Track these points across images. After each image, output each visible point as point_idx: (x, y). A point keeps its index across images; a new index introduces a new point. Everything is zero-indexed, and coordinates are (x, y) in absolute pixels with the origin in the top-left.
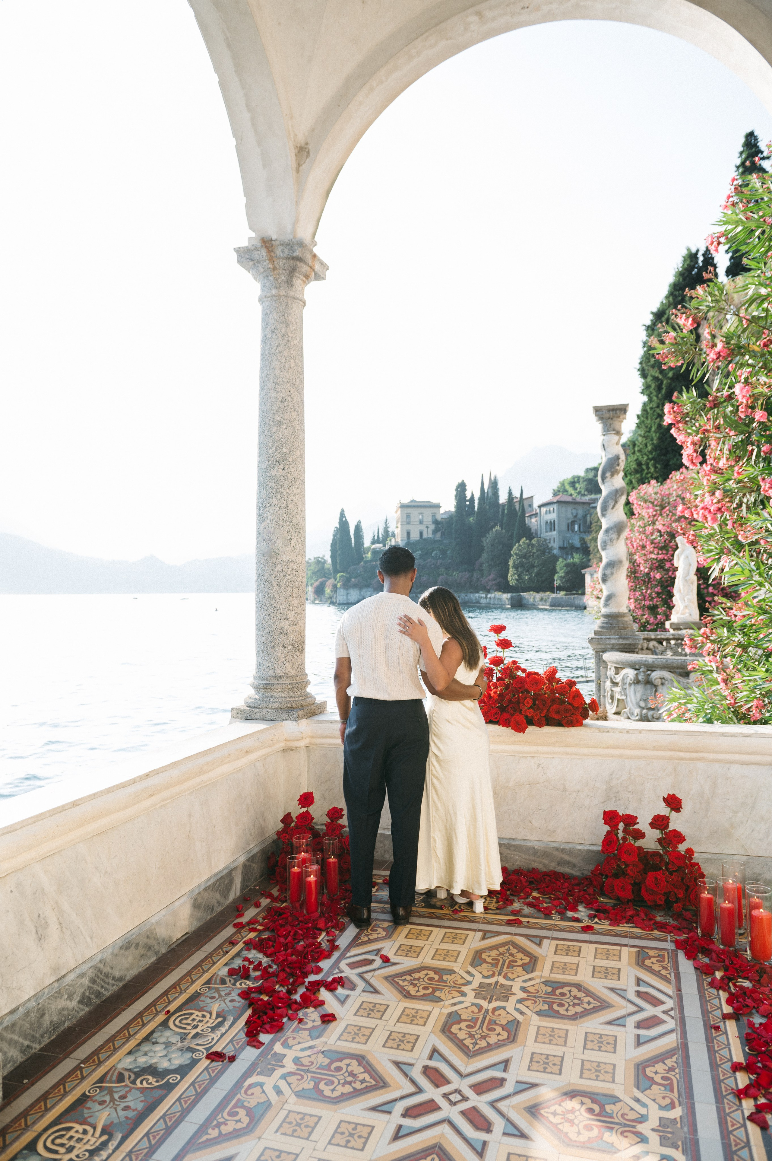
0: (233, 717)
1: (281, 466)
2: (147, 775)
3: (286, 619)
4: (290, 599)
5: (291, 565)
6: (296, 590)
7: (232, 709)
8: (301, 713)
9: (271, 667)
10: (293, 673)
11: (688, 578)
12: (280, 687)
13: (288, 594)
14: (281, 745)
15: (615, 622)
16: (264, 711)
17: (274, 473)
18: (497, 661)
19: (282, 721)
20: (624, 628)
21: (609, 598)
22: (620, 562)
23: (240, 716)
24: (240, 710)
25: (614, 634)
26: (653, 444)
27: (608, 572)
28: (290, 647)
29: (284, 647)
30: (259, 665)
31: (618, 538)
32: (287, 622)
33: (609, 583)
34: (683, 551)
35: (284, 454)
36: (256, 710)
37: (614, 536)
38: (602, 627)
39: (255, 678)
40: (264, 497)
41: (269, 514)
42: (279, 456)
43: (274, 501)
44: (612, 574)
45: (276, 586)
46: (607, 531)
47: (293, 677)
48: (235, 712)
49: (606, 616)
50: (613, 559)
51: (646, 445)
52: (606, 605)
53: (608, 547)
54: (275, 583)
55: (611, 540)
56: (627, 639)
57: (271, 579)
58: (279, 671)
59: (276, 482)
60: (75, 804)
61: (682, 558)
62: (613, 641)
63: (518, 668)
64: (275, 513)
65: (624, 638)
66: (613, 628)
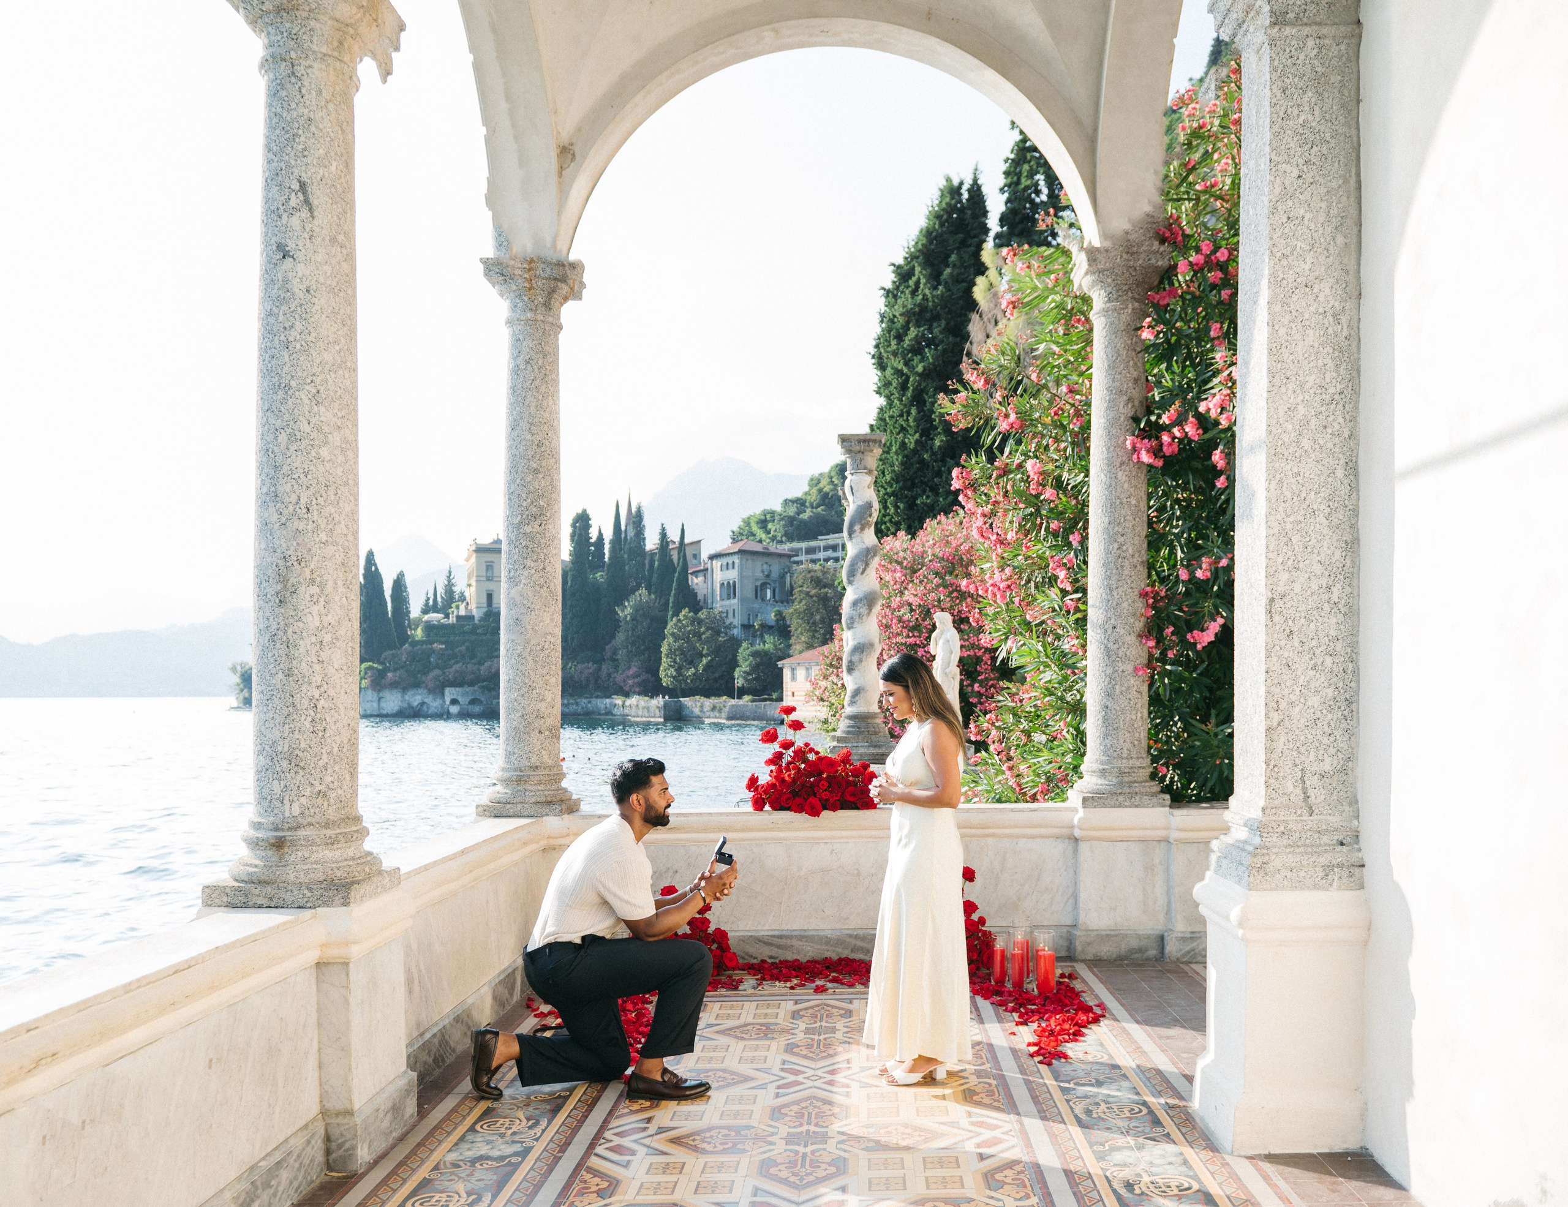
0: (478, 814)
1: (538, 522)
2: (463, 852)
3: (543, 700)
4: (548, 677)
5: (549, 637)
6: (553, 667)
7: (477, 806)
8: (564, 807)
9: (524, 756)
10: (550, 763)
11: (948, 670)
12: (537, 778)
13: (545, 671)
14: (544, 843)
15: (863, 724)
16: (519, 806)
17: (528, 529)
18: (787, 745)
19: (542, 816)
20: (876, 733)
21: (857, 693)
22: (872, 645)
23: (488, 814)
24: (487, 806)
25: (863, 741)
26: (894, 471)
27: (855, 658)
28: (547, 733)
29: (540, 732)
30: (509, 755)
31: (869, 614)
32: (544, 704)
33: (856, 673)
34: (942, 633)
35: (541, 508)
36: (508, 806)
37: (864, 610)
38: (848, 732)
39: (504, 769)
40: (516, 557)
41: (522, 578)
42: (535, 509)
43: (529, 563)
44: (861, 661)
45: (531, 662)
46: (855, 603)
47: (550, 768)
48: (481, 809)
49: (851, 717)
50: (862, 641)
51: (883, 473)
52: (852, 703)
53: (856, 625)
54: (530, 658)
55: (860, 616)
56: (880, 747)
57: (525, 654)
58: (534, 760)
59: (532, 540)
60: (426, 868)
61: (941, 642)
62: (862, 750)
63: (811, 750)
64: (530, 576)
65: (875, 746)
66: (861, 733)
